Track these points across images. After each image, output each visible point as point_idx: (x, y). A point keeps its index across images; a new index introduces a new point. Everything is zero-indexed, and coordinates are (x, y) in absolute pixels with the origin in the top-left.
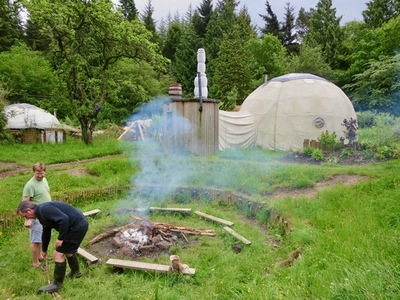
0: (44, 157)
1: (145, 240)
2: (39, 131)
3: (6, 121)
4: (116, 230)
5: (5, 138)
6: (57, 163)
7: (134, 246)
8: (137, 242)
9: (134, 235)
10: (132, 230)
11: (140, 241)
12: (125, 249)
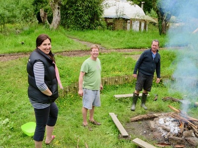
0: (121, 43)
1: (176, 132)
2: (126, 20)
3: (102, 11)
4: (155, 115)
5: (100, 25)
6: (130, 48)
7: (164, 133)
8: (168, 131)
9: (167, 123)
10: (168, 119)
11: (172, 131)
12: (156, 134)
